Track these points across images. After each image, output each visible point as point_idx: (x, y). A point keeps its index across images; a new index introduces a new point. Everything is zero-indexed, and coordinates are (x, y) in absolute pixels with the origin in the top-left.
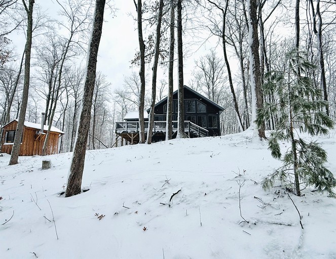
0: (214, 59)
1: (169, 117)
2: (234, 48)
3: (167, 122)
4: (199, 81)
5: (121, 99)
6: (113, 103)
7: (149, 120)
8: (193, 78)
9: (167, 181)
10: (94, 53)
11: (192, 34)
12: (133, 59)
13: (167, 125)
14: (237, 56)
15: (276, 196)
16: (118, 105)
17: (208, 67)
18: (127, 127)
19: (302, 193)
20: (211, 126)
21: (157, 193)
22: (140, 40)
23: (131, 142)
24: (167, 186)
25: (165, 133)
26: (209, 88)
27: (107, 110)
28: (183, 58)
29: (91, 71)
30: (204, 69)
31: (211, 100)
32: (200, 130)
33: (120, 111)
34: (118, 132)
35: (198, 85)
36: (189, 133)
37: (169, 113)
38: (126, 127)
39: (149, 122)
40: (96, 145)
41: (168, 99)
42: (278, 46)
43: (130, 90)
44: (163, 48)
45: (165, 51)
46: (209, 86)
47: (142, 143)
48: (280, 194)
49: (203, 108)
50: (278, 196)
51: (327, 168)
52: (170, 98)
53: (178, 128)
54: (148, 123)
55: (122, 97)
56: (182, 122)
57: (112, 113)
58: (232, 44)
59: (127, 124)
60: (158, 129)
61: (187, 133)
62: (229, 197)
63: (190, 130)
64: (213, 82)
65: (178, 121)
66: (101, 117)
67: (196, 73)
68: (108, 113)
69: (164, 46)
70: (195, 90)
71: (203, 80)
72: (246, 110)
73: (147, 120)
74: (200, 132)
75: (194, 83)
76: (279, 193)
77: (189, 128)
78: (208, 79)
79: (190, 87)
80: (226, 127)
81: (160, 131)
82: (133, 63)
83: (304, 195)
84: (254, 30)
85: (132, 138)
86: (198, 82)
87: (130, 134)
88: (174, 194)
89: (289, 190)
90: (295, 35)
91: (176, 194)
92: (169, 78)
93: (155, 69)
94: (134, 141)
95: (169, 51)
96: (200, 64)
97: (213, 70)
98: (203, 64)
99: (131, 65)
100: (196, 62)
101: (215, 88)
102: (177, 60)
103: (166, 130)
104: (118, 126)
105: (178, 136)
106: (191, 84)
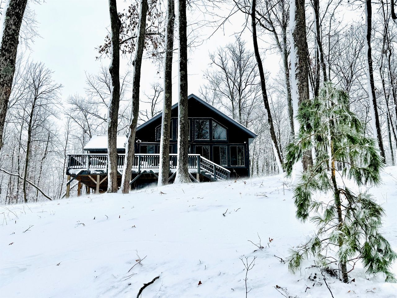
0: (241, 52)
1: (165, 147)
2: (274, 36)
3: (161, 155)
4: (217, 89)
5: (81, 114)
6: (66, 120)
7: (127, 151)
8: (207, 83)
9: (139, 261)
10: (14, 27)
11: (203, 8)
12: (103, 45)
13: (161, 160)
14: (278, 49)
15: (310, 284)
16: (74, 124)
17: (230, 65)
18: (90, 164)
19: (351, 276)
20: (235, 163)
21: (116, 284)
22: (111, 12)
23: (95, 190)
24: (137, 270)
25: (157, 174)
26: (233, 99)
27: (54, 132)
28: (188, 49)
29: (6, 60)
30: (224, 69)
31: (236, 120)
32: (216, 169)
33: (80, 136)
34: (71, 172)
35: (216, 95)
36: (198, 175)
37: (165, 140)
38: (87, 163)
39: (126, 154)
40: (31, 195)
41: (163, 117)
42: (341, 37)
43: (97, 99)
44: (156, 29)
45: (159, 34)
46: (232, 97)
47: (112, 192)
48: (317, 279)
49: (221, 133)
50: (313, 282)
51: (383, 236)
52: (167, 115)
53: (178, 167)
54: (123, 157)
55: (82, 110)
56: (184, 155)
57: (62, 138)
58: (271, 29)
59: (90, 157)
60: (146, 167)
61: (194, 175)
62: (238, 288)
63: (199, 169)
64: (239, 90)
65: (178, 155)
66: (43, 145)
67: (210, 75)
68: (55, 138)
69: (156, 24)
70: (211, 104)
71: (223, 86)
72: (291, 137)
73: (123, 151)
74: (216, 173)
75: (208, 90)
76: (315, 277)
77: (199, 167)
78: (231, 85)
79: (202, 97)
80: (260, 164)
81: (148, 170)
82: (102, 50)
83: (354, 280)
84: (298, 7)
85: (98, 183)
86: (215, 90)
87: (94, 176)
88: (146, 285)
89: (332, 273)
90: (365, 22)
91: (149, 284)
92: (166, 81)
93: (138, 63)
94: (100, 188)
95: (165, 34)
96: (218, 61)
97: (240, 70)
98: (224, 59)
99: (99, 55)
100: (212, 57)
101: (242, 101)
102: (178, 51)
103: (159, 170)
104: (73, 161)
105: (177, 179)
106: (204, 93)
